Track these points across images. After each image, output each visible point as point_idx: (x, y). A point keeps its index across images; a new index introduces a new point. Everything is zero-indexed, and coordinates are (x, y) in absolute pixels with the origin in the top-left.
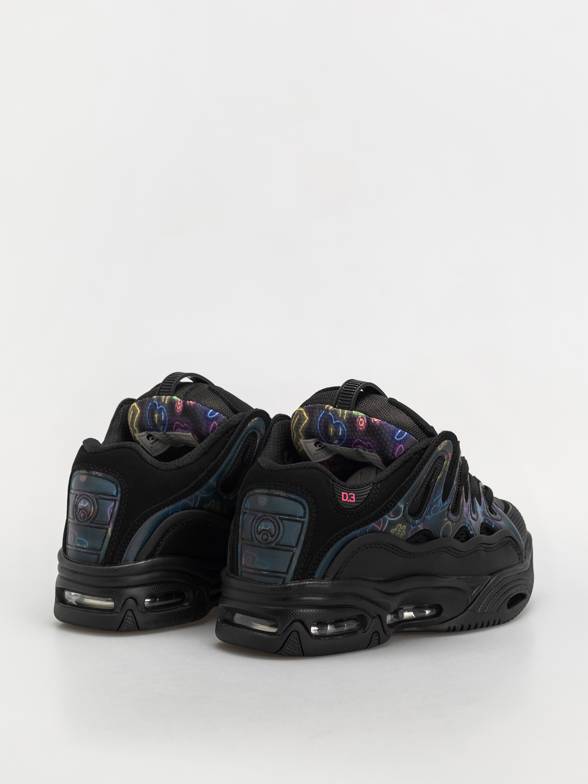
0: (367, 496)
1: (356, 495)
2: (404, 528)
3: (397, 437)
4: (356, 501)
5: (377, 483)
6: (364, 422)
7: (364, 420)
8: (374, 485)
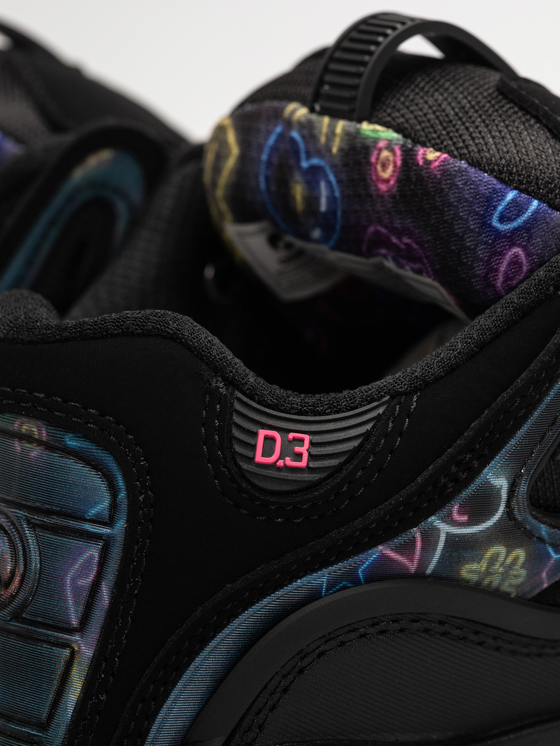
0: (361, 445)
1: (318, 439)
2: (516, 558)
3: (502, 219)
4: (311, 465)
5: (408, 394)
6: (395, 162)
7: (394, 154)
8: (396, 401)
